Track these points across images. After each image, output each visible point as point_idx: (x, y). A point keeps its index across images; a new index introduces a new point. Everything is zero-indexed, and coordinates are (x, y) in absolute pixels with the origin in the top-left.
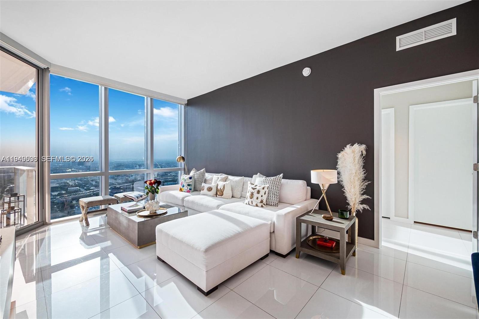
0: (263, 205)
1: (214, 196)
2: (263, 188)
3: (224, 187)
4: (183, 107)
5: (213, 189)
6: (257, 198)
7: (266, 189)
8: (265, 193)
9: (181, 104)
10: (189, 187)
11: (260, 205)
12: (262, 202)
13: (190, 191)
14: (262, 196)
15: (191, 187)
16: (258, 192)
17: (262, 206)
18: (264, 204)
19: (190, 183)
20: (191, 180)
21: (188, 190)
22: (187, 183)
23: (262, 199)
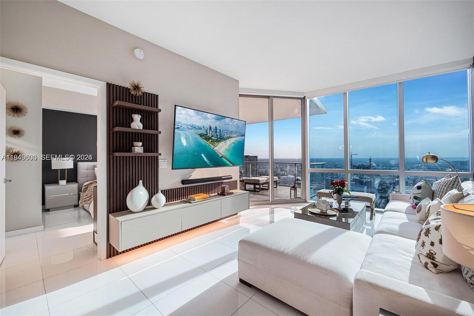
2: (437, 228)
4: (470, 69)
6: (423, 244)
9: (468, 68)
11: (423, 260)
14: (432, 244)
16: (427, 233)
17: (426, 266)
18: (435, 266)
19: (417, 196)
22: (414, 194)
23: (432, 252)
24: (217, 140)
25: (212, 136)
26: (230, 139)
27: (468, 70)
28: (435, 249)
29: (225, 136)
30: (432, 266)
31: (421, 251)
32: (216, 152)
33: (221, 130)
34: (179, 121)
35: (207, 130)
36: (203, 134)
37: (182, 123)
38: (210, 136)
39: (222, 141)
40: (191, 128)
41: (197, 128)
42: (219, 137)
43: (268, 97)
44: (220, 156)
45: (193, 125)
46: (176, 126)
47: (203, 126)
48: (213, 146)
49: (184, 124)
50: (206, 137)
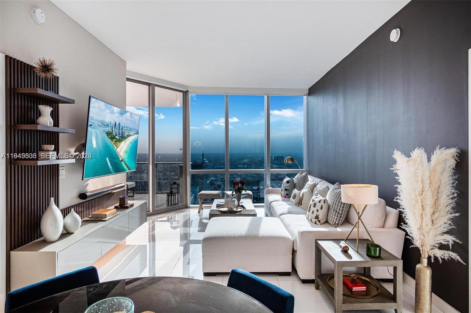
0: (317, 222)
1: (297, 205)
2: (320, 202)
3: (303, 196)
4: (306, 97)
5: (296, 197)
6: (313, 212)
7: (322, 203)
8: (321, 208)
9: (305, 95)
10: (286, 192)
11: (314, 220)
12: (317, 217)
13: (287, 196)
14: (317, 211)
15: (288, 192)
16: (315, 205)
17: (315, 223)
18: (319, 221)
19: (287, 188)
20: (288, 185)
21: (285, 195)
22: (285, 187)
23: (318, 215)
24: (119, 139)
25: (116, 135)
26: (129, 138)
27: (304, 97)
28: (319, 213)
29: (125, 133)
30: (318, 222)
31: (312, 216)
32: (118, 154)
33: (123, 127)
34: (92, 116)
35: (113, 127)
36: (109, 133)
37: (95, 119)
38: (115, 135)
39: (123, 140)
40: (101, 125)
41: (105, 124)
42: (121, 135)
43: (149, 84)
44: (121, 159)
45: (103, 121)
46: (89, 123)
47: (110, 122)
48: (115, 147)
49: (96, 120)
50: (111, 136)
